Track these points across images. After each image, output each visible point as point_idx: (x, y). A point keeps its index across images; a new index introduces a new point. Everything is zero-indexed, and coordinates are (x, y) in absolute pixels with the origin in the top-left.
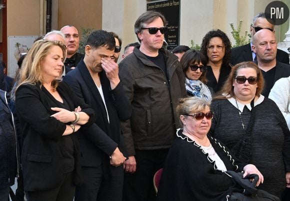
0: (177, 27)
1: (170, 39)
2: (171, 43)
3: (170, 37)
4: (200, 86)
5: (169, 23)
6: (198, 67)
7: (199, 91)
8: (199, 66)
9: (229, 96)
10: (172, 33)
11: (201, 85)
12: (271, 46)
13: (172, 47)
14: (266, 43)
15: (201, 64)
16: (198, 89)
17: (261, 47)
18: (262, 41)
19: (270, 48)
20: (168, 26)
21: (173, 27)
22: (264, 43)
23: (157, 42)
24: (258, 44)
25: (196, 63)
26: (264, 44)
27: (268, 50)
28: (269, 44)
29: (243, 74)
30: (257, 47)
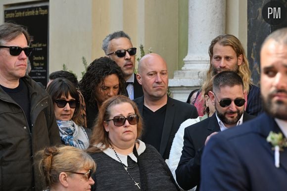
0: (45, 45)
1: (37, 61)
2: (37, 66)
3: (36, 58)
4: (72, 128)
5: (34, 39)
6: (67, 102)
7: (72, 135)
8: (67, 100)
9: (104, 146)
10: (38, 54)
11: (73, 126)
12: (161, 78)
13: (39, 72)
14: (156, 73)
15: (70, 98)
16: (70, 133)
17: (148, 78)
18: (150, 70)
19: (160, 80)
20: (33, 43)
21: (40, 45)
22: (152, 73)
23: (21, 68)
24: (145, 73)
25: (62, 97)
26: (152, 75)
27: (158, 83)
28: (159, 74)
29: (118, 112)
30: (144, 78)
